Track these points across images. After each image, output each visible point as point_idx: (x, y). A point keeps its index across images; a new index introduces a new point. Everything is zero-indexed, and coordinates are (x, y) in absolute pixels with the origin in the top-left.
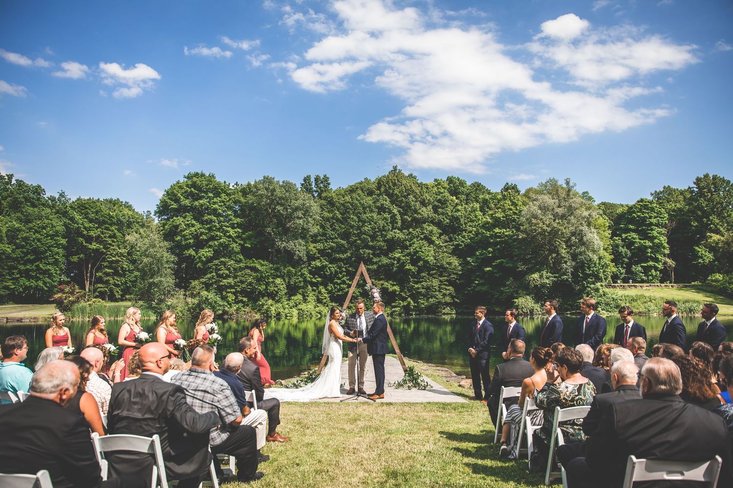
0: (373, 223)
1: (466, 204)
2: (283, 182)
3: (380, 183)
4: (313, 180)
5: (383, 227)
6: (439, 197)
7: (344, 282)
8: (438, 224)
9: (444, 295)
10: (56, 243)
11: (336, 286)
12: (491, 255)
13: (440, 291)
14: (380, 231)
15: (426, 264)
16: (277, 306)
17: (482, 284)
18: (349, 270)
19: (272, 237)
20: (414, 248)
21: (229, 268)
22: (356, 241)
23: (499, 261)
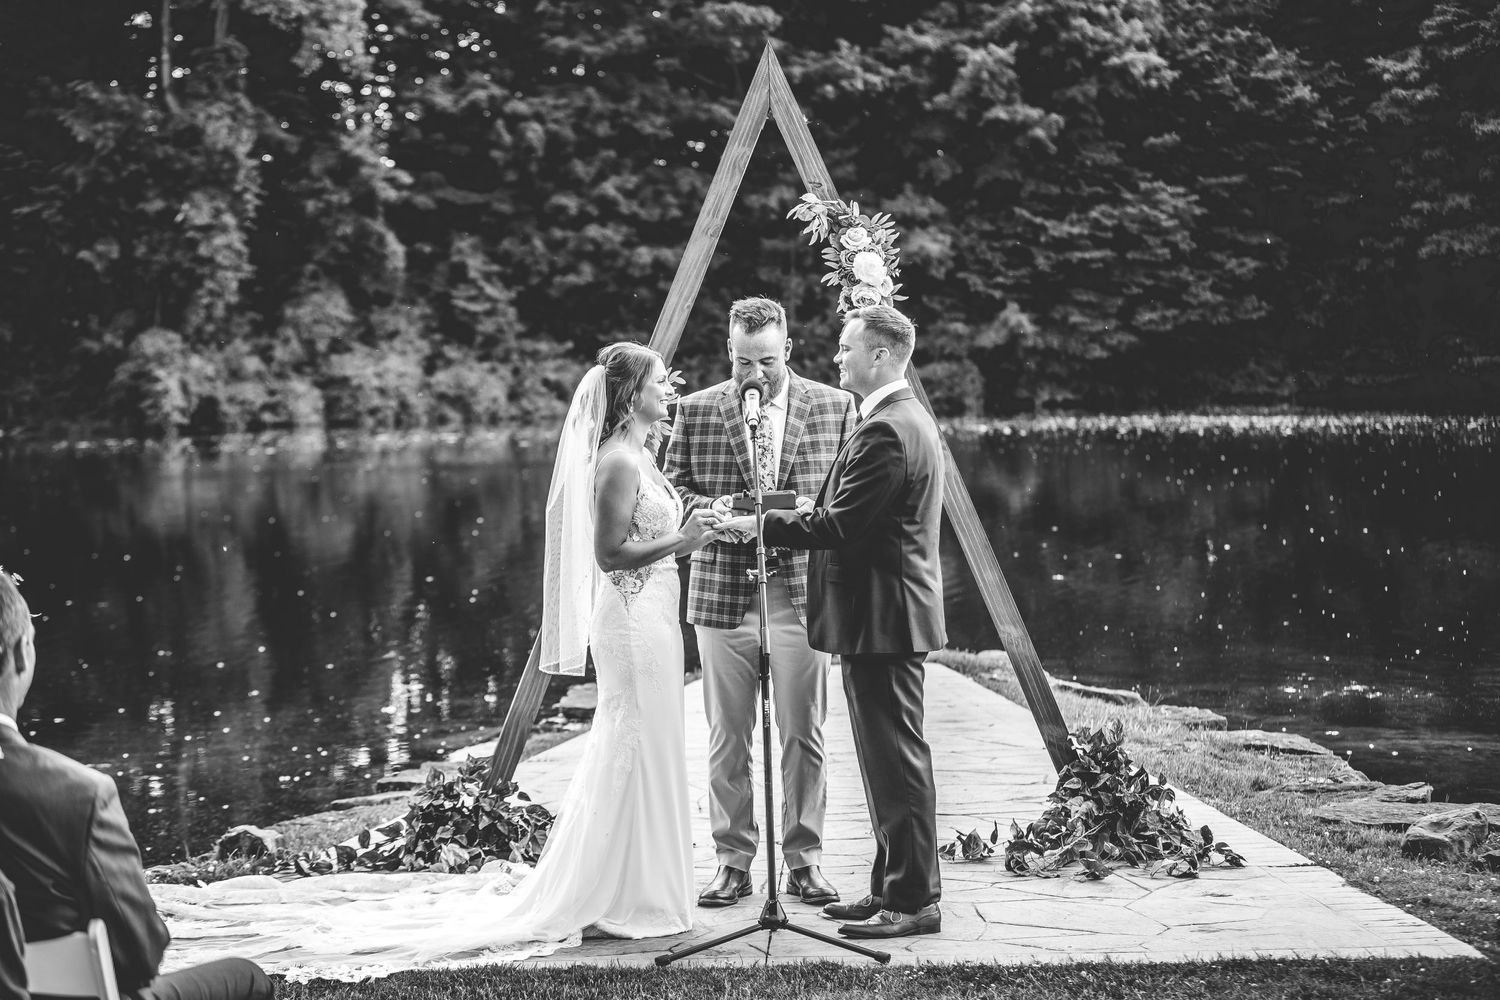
7: (608, 212)
9: (1233, 288)
11: (558, 233)
13: (1199, 261)
15: (1117, 89)
16: (196, 361)
17: (1458, 221)
18: (637, 133)
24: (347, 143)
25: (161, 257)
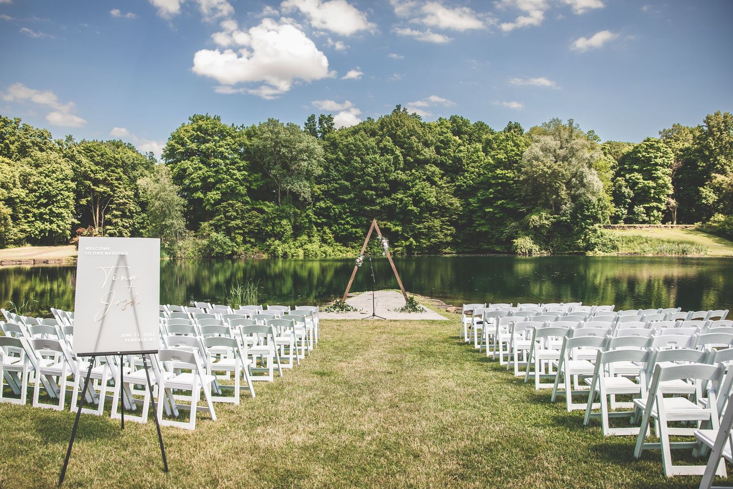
0: (376, 164)
1: (469, 144)
2: (288, 124)
3: (383, 124)
4: (317, 120)
5: (386, 168)
6: (442, 138)
7: (348, 223)
8: (441, 165)
9: (446, 235)
10: (66, 187)
11: (340, 226)
12: (492, 196)
13: (441, 231)
14: (383, 171)
15: (428, 204)
16: (284, 246)
17: (483, 225)
18: (353, 211)
19: (277, 179)
20: (416, 189)
21: (237, 210)
22: (359, 182)
23: (500, 202)
24: (307, 212)
25: (278, 229)
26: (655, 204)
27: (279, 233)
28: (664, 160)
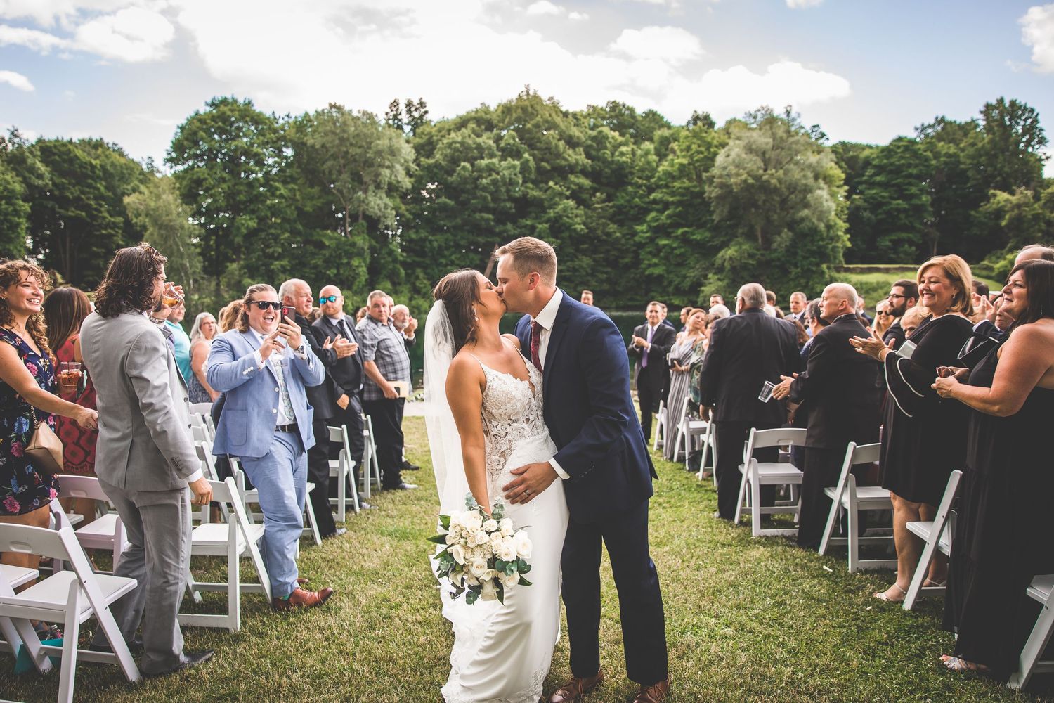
0: (494, 174)
1: (634, 143)
2: (359, 111)
3: (507, 109)
4: (402, 107)
5: (510, 179)
6: (594, 133)
7: (452, 263)
8: (593, 175)
9: (602, 281)
11: (440, 268)
12: (669, 221)
13: (592, 275)
14: (505, 184)
15: (573, 234)
16: (355, 298)
17: (656, 265)
19: (344, 197)
20: (556, 210)
21: (283, 244)
22: (469, 200)
23: (680, 231)
24: (391, 246)
25: (347, 273)
26: (904, 235)
27: (347, 278)
28: (921, 170)
